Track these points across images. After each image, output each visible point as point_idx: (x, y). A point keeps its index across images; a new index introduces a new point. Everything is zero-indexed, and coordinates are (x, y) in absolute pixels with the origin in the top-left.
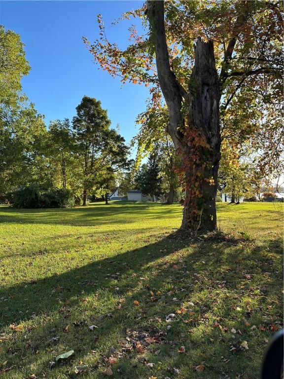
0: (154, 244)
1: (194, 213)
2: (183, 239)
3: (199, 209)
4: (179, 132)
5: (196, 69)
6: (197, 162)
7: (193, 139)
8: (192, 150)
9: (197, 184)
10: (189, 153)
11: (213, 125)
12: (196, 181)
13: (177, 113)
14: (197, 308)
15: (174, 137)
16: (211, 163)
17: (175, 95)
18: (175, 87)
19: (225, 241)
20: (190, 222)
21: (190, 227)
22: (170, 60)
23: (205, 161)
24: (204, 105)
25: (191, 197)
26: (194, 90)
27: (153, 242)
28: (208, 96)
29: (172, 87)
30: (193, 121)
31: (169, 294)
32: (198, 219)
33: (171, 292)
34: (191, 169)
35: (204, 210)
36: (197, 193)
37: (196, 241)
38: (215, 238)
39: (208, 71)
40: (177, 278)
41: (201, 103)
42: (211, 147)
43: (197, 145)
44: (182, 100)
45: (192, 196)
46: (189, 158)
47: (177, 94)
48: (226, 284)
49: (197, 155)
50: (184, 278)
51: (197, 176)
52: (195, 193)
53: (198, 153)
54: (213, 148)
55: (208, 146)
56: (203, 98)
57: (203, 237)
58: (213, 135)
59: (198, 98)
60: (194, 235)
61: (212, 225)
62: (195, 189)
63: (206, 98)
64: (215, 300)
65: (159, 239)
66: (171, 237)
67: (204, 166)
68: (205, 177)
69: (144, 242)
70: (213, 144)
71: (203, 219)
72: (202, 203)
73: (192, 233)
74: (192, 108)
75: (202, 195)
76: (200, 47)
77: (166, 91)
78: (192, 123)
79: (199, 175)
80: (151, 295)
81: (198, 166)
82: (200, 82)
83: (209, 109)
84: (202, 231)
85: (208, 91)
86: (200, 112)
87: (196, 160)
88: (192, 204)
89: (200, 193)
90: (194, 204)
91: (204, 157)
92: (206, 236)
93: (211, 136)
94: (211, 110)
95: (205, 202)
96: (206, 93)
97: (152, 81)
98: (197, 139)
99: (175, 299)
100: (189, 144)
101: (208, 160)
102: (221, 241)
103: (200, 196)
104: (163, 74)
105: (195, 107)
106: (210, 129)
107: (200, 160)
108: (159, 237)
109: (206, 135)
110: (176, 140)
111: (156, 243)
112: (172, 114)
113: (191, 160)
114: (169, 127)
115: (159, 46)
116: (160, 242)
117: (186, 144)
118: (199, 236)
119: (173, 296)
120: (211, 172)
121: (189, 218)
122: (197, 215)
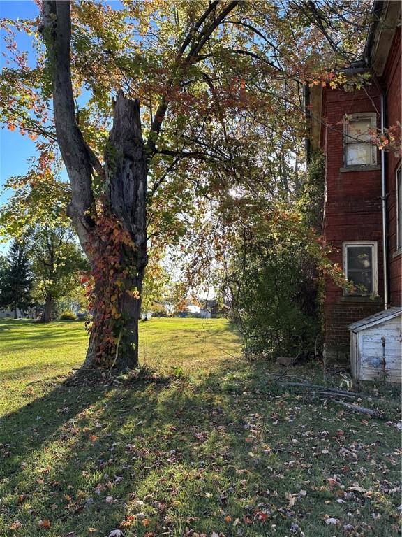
1: (108, 342)
3: (116, 336)
4: (88, 219)
6: (116, 266)
7: (112, 232)
8: (109, 247)
9: (114, 298)
10: (103, 251)
11: (137, 216)
12: (113, 293)
13: (84, 190)
15: (79, 225)
16: (135, 268)
17: (83, 163)
18: (82, 151)
19: (152, 382)
20: (100, 356)
21: (99, 365)
23: (127, 265)
24: (125, 186)
25: (104, 318)
26: (113, 161)
27: (42, 396)
28: (131, 174)
29: (77, 150)
30: (111, 206)
31: (98, 491)
32: (113, 352)
33: (99, 487)
34: (106, 275)
35: (123, 338)
36: (114, 311)
37: (112, 386)
38: (139, 378)
39: (133, 141)
41: (122, 182)
42: (135, 247)
43: (116, 241)
44: (92, 172)
45: (106, 316)
46: (104, 258)
48: (176, 454)
49: (115, 255)
51: (115, 287)
52: (110, 313)
53: (117, 253)
54: (138, 248)
55: (132, 244)
56: (125, 176)
57: (121, 380)
58: (138, 230)
59: (118, 174)
60: (107, 377)
62: (111, 305)
63: (128, 176)
65: (49, 389)
66: (69, 383)
67: (125, 272)
68: (126, 288)
69: (23, 396)
70: (138, 242)
71: (121, 351)
72: (120, 326)
73: (104, 374)
74: (110, 187)
75: (120, 315)
76: (122, 104)
77: (68, 154)
78: (108, 208)
79: (119, 285)
81: (116, 271)
82: (120, 152)
83: (132, 192)
84: (119, 369)
85: (131, 166)
86: (121, 195)
87: (115, 263)
88: (104, 328)
89: (118, 312)
90: (108, 328)
91: (126, 260)
92: (125, 377)
93: (135, 230)
94: (136, 194)
95: (124, 326)
96: (128, 169)
98: (116, 232)
99: (109, 499)
100: (103, 238)
101: (131, 265)
102: (148, 383)
103: (117, 317)
104: (64, 129)
105: (114, 186)
106: (134, 221)
107: (120, 264)
108: (48, 385)
109: (129, 229)
110: (83, 231)
111: (45, 396)
112: (77, 189)
113: (108, 263)
114: (71, 208)
115: (59, 85)
116: (52, 393)
117: (99, 238)
118: (115, 378)
120: (135, 281)
121: (99, 350)
122: (112, 346)
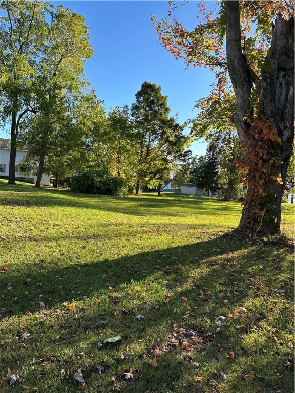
0: (206, 242)
1: (255, 213)
2: (239, 240)
3: (261, 209)
4: (246, 122)
5: (272, 51)
6: (264, 157)
7: (261, 131)
8: (260, 143)
9: (261, 182)
10: (256, 146)
11: (286, 116)
12: (261, 178)
13: (245, 101)
14: (250, 315)
15: (240, 128)
16: (280, 158)
17: (245, 81)
18: (245, 72)
19: (287, 247)
20: (249, 222)
21: (248, 228)
22: (243, 42)
23: (273, 156)
24: (277, 93)
25: (253, 196)
26: (267, 75)
27: (206, 240)
28: (283, 82)
29: (241, 72)
30: (264, 110)
31: (221, 295)
32: (258, 220)
33: (222, 293)
34: (256, 164)
35: (267, 211)
36: (261, 191)
37: (254, 243)
38: (277, 242)
39: (287, 54)
40: (231, 280)
41: (275, 90)
42: (282, 141)
43: (266, 138)
44: (252, 86)
45: (255, 195)
46: (256, 151)
47: (247, 79)
48: (285, 293)
49: (264, 148)
50: (237, 281)
51: (263, 173)
52: (258, 191)
53: (266, 147)
54: (284, 142)
55: (279, 140)
56: (278, 85)
57: (263, 240)
58: (286, 128)
59: (272, 84)
60: (252, 236)
61: (275, 228)
62: (259, 187)
63: (281, 84)
64: (271, 308)
65: (212, 237)
66: (226, 236)
67: (272, 162)
68: (272, 174)
69: (196, 238)
70: (285, 137)
71: (265, 220)
72: (265, 203)
73: (250, 235)
74: (264, 96)
75: (266, 194)
76: (279, 26)
77: (235, 76)
78: (262, 112)
79: (265, 172)
80: (200, 294)
81: (264, 161)
82: (275, 66)
83: (283, 97)
84: (262, 233)
85: (284, 76)
86: (273, 101)
87: (263, 154)
88: (253, 203)
89: (265, 191)
90: (255, 203)
91: (273, 152)
92: (265, 239)
93: (283, 128)
94: (286, 99)
95: (269, 203)
96: (281, 79)
97: (220, 65)
98: (265, 131)
99: (226, 301)
100: (256, 136)
101: (277, 156)
102: (283, 246)
103: (263, 195)
104: (232, 58)
105: (267, 94)
106: (282, 120)
107: (268, 154)
108: (212, 235)
109: (278, 127)
110: (242, 132)
111: (209, 241)
112: (239, 101)
113: (257, 155)
114: (235, 116)
115: (231, 26)
116: (214, 240)
117: (253, 136)
118: (258, 239)
119: (224, 298)
120: (280, 169)
121: (249, 218)
122: (258, 216)
